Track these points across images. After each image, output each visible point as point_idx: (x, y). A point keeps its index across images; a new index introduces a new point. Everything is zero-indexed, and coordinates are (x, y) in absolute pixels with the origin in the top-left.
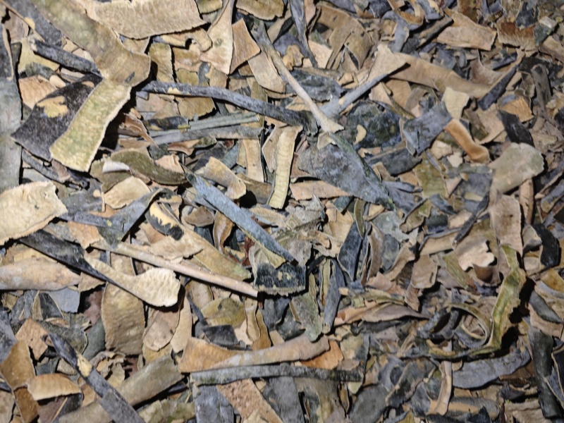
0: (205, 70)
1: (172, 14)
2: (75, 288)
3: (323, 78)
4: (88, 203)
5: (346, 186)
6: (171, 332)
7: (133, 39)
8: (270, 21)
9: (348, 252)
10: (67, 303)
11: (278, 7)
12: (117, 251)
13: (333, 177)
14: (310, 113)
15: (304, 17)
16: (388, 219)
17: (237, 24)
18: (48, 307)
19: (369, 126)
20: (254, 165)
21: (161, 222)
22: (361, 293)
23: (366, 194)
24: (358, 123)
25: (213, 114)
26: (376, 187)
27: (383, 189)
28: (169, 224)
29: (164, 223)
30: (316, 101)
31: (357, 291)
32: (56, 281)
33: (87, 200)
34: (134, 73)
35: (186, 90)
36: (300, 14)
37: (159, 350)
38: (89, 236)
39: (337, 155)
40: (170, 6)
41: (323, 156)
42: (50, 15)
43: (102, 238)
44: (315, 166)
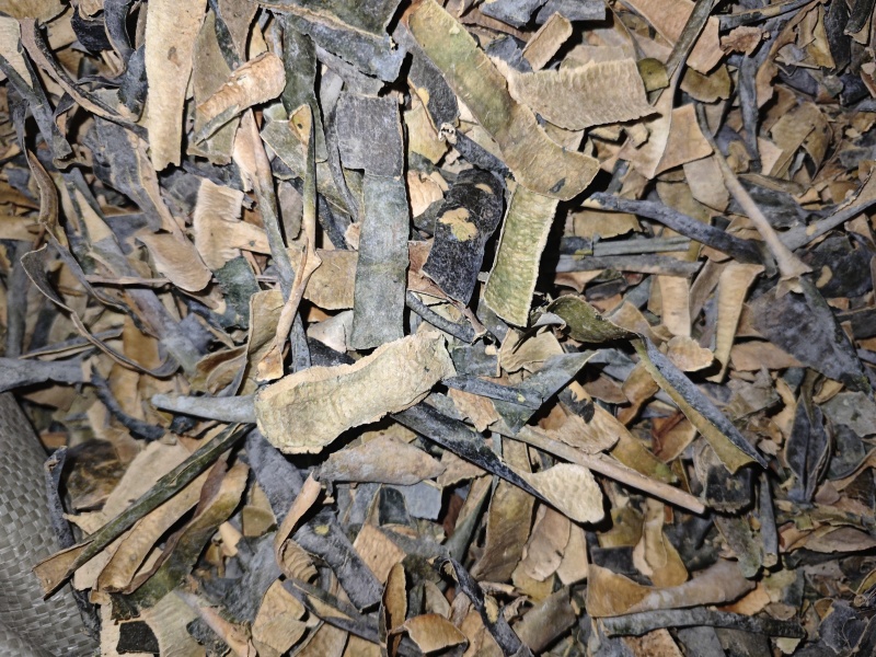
0: (621, 171)
1: (611, 93)
2: (433, 484)
3: (776, 192)
4: (477, 363)
5: (801, 352)
6: (559, 554)
7: (566, 129)
8: (710, 104)
9: (799, 449)
10: (419, 504)
11: (722, 84)
12: (518, 436)
13: (787, 339)
14: (763, 243)
15: (756, 101)
16: (846, 403)
17: (682, 109)
18: (387, 509)
19: (838, 268)
20: (673, 314)
21: (576, 397)
22: (808, 510)
23: (828, 366)
24: (825, 263)
25: (630, 235)
26: (845, 358)
27: (856, 361)
28: (585, 400)
29: (578, 400)
30: (775, 228)
31: (804, 506)
32: (414, 473)
33: (475, 359)
34: (563, 180)
35: (609, 204)
36: (751, 97)
37: (545, 581)
38: (484, 413)
39: (799, 307)
40: (608, 81)
41: (781, 309)
42: (461, 88)
43: (501, 417)
44: (770, 323)
